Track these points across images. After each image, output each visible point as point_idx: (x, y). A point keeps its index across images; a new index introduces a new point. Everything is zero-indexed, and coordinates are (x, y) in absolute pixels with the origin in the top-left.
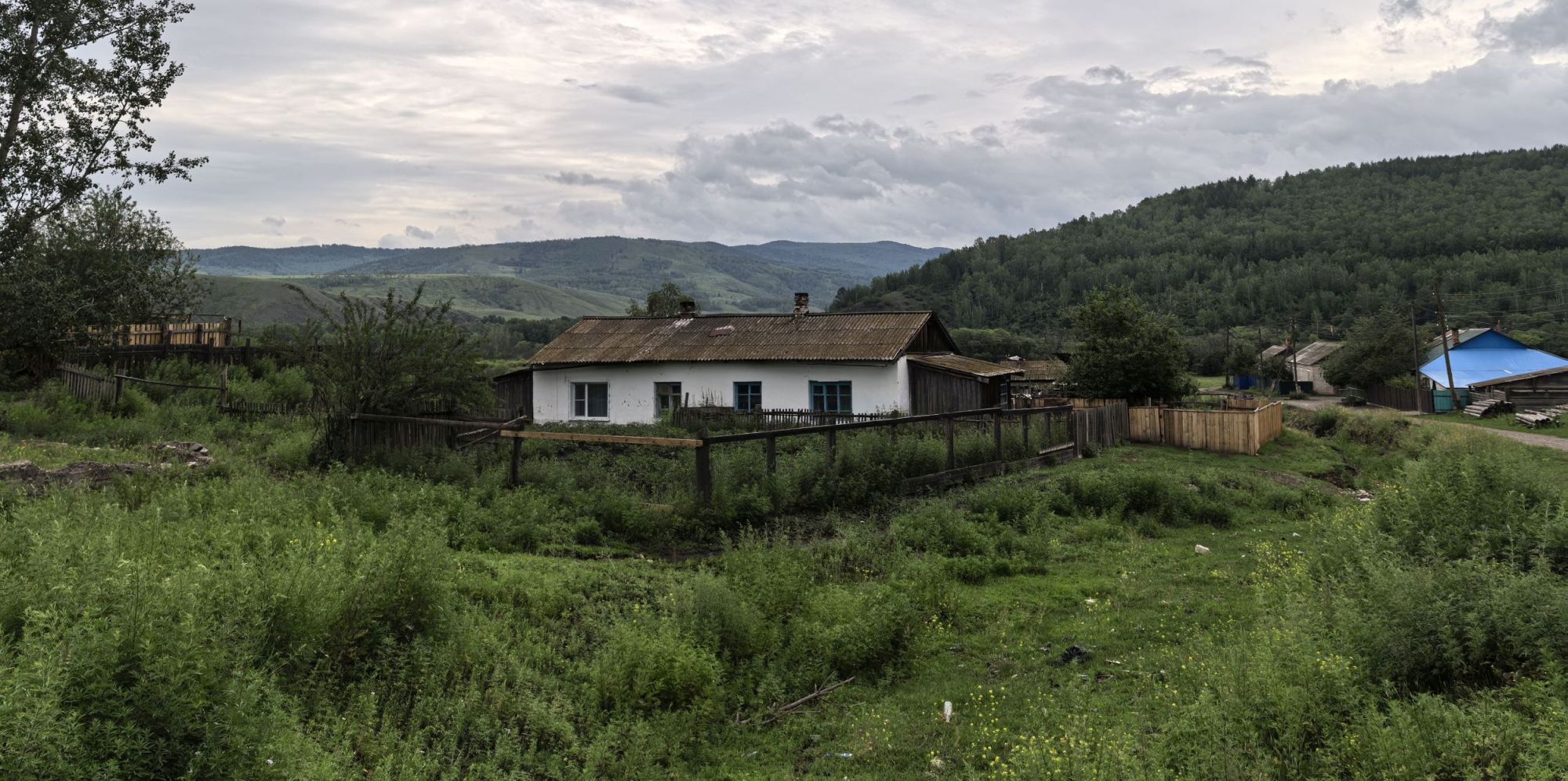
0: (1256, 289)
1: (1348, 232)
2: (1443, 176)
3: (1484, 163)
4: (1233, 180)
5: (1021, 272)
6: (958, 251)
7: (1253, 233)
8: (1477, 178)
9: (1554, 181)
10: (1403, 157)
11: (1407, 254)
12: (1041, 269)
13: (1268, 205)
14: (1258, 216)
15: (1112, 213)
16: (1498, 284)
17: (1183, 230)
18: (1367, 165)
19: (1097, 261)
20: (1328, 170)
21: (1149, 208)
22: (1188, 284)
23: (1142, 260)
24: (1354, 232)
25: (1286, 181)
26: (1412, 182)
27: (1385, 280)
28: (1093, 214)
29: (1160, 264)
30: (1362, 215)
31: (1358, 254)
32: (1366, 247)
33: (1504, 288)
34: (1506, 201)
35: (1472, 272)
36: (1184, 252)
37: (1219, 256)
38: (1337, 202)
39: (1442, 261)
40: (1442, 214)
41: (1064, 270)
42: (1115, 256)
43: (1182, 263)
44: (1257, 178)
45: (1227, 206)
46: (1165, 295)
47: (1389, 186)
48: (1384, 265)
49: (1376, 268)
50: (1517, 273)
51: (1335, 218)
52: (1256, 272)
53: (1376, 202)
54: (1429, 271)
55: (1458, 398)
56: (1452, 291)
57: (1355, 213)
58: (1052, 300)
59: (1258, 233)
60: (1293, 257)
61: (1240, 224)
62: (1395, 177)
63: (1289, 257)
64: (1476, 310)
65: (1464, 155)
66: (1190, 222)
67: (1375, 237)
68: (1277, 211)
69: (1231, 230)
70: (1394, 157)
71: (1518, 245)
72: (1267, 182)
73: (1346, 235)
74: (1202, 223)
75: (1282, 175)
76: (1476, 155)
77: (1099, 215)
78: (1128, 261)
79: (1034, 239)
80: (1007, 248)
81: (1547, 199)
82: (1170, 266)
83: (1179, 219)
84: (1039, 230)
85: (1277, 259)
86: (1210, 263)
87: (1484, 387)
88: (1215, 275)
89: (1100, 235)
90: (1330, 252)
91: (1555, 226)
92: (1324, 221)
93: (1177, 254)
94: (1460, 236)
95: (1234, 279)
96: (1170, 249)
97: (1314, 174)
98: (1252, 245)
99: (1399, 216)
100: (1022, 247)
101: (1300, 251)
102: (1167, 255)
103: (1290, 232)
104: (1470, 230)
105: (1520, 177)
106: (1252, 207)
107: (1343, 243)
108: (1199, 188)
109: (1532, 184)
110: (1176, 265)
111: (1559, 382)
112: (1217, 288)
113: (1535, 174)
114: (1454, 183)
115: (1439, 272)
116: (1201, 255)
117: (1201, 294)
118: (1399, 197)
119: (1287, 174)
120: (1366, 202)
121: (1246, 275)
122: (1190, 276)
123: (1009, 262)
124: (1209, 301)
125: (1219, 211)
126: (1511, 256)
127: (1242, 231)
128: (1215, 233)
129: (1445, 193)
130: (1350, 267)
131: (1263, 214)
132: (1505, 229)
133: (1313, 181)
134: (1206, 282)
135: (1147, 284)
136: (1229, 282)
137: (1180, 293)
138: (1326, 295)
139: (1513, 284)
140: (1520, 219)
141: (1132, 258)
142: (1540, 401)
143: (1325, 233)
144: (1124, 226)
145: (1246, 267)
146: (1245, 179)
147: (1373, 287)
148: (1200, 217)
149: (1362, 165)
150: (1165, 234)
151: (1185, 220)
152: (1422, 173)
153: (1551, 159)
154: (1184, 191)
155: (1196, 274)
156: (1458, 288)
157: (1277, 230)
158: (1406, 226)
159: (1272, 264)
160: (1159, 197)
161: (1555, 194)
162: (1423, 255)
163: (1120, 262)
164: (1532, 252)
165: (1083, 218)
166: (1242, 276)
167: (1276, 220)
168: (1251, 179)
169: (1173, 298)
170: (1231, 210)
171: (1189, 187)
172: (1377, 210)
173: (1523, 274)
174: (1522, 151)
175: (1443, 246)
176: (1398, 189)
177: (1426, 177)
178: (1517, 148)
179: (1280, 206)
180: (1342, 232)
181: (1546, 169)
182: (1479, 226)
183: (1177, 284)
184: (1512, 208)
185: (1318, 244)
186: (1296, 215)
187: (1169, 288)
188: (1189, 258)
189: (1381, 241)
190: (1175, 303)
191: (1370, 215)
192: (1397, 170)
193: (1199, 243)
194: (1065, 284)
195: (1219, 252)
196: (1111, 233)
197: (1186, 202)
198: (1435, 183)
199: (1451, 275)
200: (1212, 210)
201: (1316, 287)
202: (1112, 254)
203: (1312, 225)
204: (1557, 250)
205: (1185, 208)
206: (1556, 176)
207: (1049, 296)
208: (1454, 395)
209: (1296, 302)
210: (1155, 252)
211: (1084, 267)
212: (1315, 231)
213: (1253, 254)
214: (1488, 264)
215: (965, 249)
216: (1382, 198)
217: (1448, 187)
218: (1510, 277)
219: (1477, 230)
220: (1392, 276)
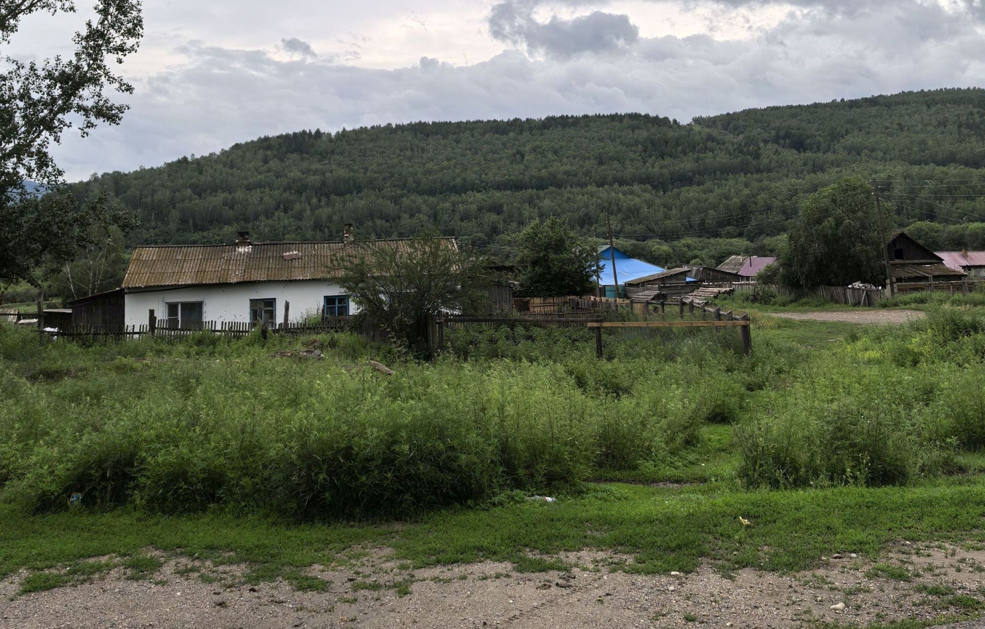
0: (330, 218)
1: (392, 175)
2: (450, 136)
3: (474, 128)
4: (304, 132)
5: (135, 203)
6: (75, 184)
7: (324, 174)
8: (471, 139)
9: (517, 143)
10: (423, 121)
11: (432, 192)
12: (153, 201)
13: (332, 152)
14: (326, 161)
15: (208, 155)
16: (489, 214)
17: (269, 171)
18: (399, 125)
19: (200, 195)
20: (373, 127)
21: (239, 152)
22: (276, 214)
23: (239, 195)
24: (396, 175)
25: (344, 136)
26: (430, 139)
27: (419, 211)
28: (193, 155)
29: (254, 197)
30: (400, 163)
31: (399, 192)
32: (404, 187)
33: (494, 217)
34: (490, 156)
35: (475, 205)
36: (271, 188)
37: (299, 192)
38: (382, 153)
39: (454, 198)
40: (453, 162)
41: (173, 203)
42: (216, 191)
43: (271, 196)
44: (322, 131)
45: (301, 152)
46: (257, 223)
47: (417, 142)
48: (419, 200)
49: (415, 202)
50: (501, 206)
51: (382, 165)
52: (327, 204)
53: (409, 153)
54: (447, 205)
56: (462, 220)
57: (395, 161)
58: (163, 227)
59: (328, 175)
60: (355, 193)
61: (314, 167)
62: (419, 136)
63: (351, 193)
64: (478, 232)
65: (461, 122)
66: (274, 164)
67: (410, 180)
68: (338, 158)
69: (307, 171)
70: (417, 121)
71: (500, 187)
72: (329, 134)
73: (390, 177)
74: (283, 165)
75: (341, 130)
76: (468, 122)
77: (198, 156)
78: (226, 194)
79: (143, 175)
80: (122, 183)
81: (514, 155)
82: (262, 199)
83: (266, 161)
84: (147, 167)
85: (340, 194)
86: (293, 198)
88: (297, 207)
89: (201, 173)
90: (380, 190)
91: (520, 174)
92: (374, 167)
93: (267, 190)
94: (464, 180)
95: (312, 210)
96: (260, 185)
97: (363, 130)
98: (324, 183)
99: (424, 165)
100: (136, 182)
101: (359, 189)
102: (258, 190)
103: (351, 174)
104: (471, 176)
105: (497, 139)
106: (321, 154)
107: (388, 184)
108: (278, 137)
109: (504, 144)
110: (267, 199)
112: (299, 217)
113: (505, 138)
114: (457, 142)
115: (454, 205)
116: (285, 191)
117: (286, 222)
118: (423, 150)
119: (344, 129)
120: (402, 153)
121: (321, 207)
122: (277, 208)
123: (123, 195)
124: (294, 228)
125: (295, 156)
126: (498, 194)
127: (315, 172)
128: (295, 173)
129: (453, 149)
130: (395, 200)
131: (329, 159)
132: (493, 175)
133: (364, 136)
134: (290, 213)
135: (243, 215)
136: (308, 212)
137: (270, 222)
138: (379, 222)
139: (498, 214)
140: (499, 168)
141: (230, 193)
143: (376, 175)
144: (220, 166)
145: (320, 201)
146: (313, 132)
147: (412, 216)
148: (282, 160)
149: (396, 125)
150: (256, 174)
151: (271, 162)
152: (437, 133)
153: (513, 128)
154: (266, 139)
155: (282, 206)
156: (465, 217)
157: (342, 173)
158: (429, 172)
159: (338, 198)
160: (247, 144)
161: (519, 152)
162: (441, 193)
163: (221, 196)
164: (509, 192)
165: (185, 159)
166: (318, 207)
167: (340, 165)
168: (318, 131)
169: (265, 226)
170: (305, 155)
171: (270, 136)
172: (410, 159)
173: (505, 207)
174: (495, 121)
175: (454, 186)
176: (423, 144)
177: (440, 136)
178: (492, 119)
179: (342, 154)
180: (387, 175)
181: (512, 134)
182: (475, 173)
183: (268, 214)
184: (494, 161)
185: (371, 184)
186: (354, 161)
187: (262, 218)
188: (276, 193)
189: (414, 182)
190: (267, 230)
191: (406, 163)
192: (419, 129)
193: (284, 181)
194: (175, 214)
195: (300, 188)
196: (211, 171)
197: (269, 148)
198: (445, 141)
199: (461, 207)
200: (290, 155)
201: (371, 216)
202: (214, 189)
203: (366, 169)
204: (523, 191)
205: (269, 153)
206: (517, 140)
207: (159, 224)
209: (358, 228)
210: (249, 188)
211: (191, 200)
212: (368, 174)
213: (324, 191)
214: (484, 200)
215: (81, 183)
216: (412, 150)
217: (454, 144)
218: (497, 209)
219: (474, 176)
220: (424, 208)
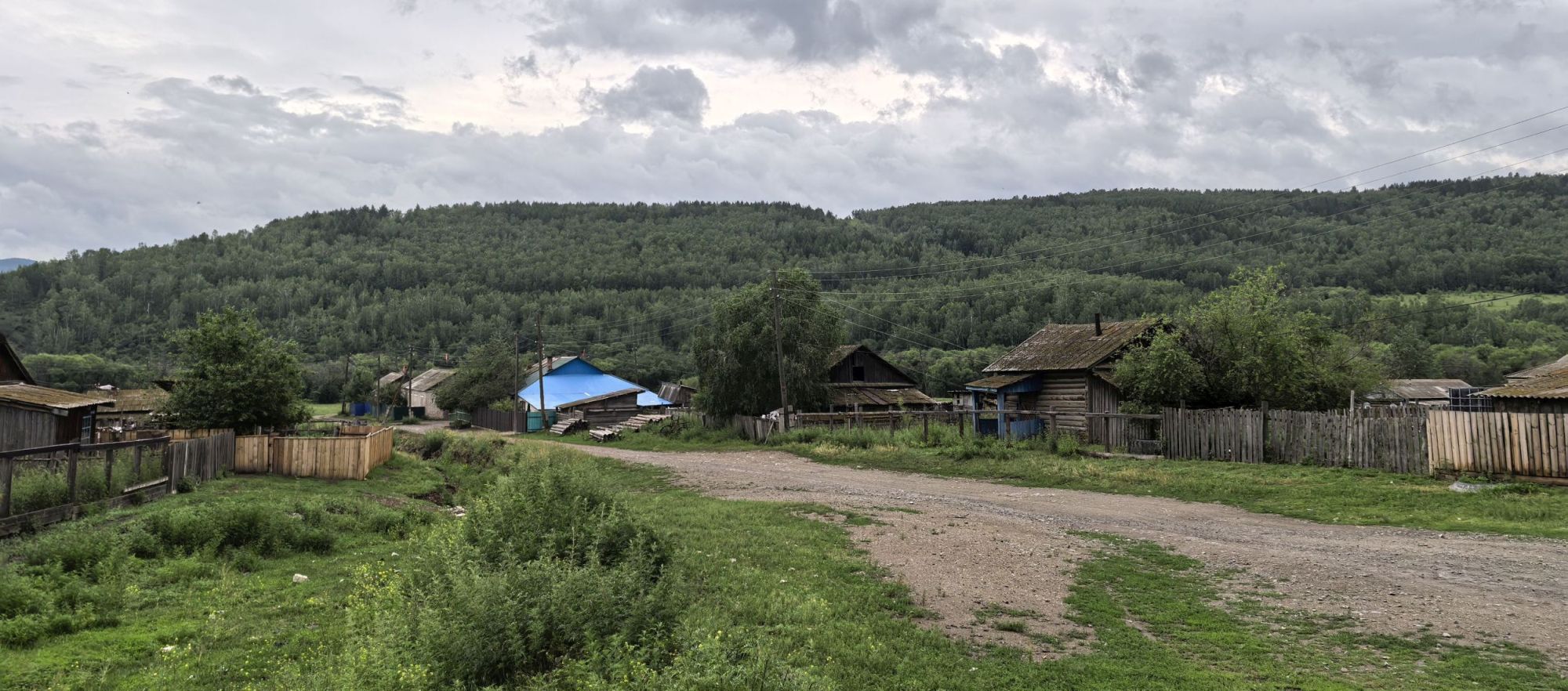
0: (380, 316)
1: (469, 267)
2: (553, 221)
3: (585, 212)
4: (365, 208)
5: (124, 290)
6: (44, 264)
7: (381, 262)
8: (578, 225)
9: (635, 232)
10: (521, 201)
11: (517, 289)
12: (149, 288)
13: (398, 235)
14: (388, 246)
15: (237, 232)
16: (587, 317)
17: (311, 255)
18: (491, 204)
19: (215, 282)
20: (456, 206)
21: (278, 230)
22: (312, 309)
23: (266, 283)
24: (475, 266)
25: (416, 215)
26: (526, 223)
27: (497, 311)
28: (215, 232)
29: (285, 287)
30: (483, 251)
31: (475, 287)
32: (483, 281)
33: (591, 322)
34: (598, 247)
35: (568, 307)
36: (310, 277)
37: (346, 283)
38: (462, 238)
39: (545, 296)
40: (549, 254)
41: (176, 290)
42: (237, 278)
43: (308, 287)
44: (389, 208)
45: (358, 234)
46: (287, 320)
47: (508, 226)
48: (498, 297)
49: (490, 300)
50: (602, 308)
51: (458, 252)
52: (381, 300)
53: (495, 240)
54: (534, 305)
55: (547, 419)
56: (551, 323)
57: (477, 249)
58: (160, 322)
59: (386, 262)
60: (418, 287)
61: (369, 252)
62: (513, 219)
63: (414, 287)
64: (568, 340)
65: (570, 204)
66: (319, 247)
67: (492, 272)
68: (404, 242)
69: (360, 257)
70: (514, 200)
71: (605, 285)
72: (398, 213)
73: (467, 269)
74: (332, 248)
75: (414, 208)
76: (579, 205)
77: (222, 233)
78: (251, 284)
79: (142, 255)
80: (109, 263)
81: (629, 247)
82: (295, 290)
83: (309, 243)
84: (150, 245)
85: (401, 288)
86: (337, 289)
87: (567, 408)
88: (341, 301)
89: (221, 255)
90: (451, 284)
91: (633, 269)
92: (448, 255)
93: (304, 279)
94: (561, 275)
95: (359, 306)
96: (296, 273)
97: (443, 209)
98: (380, 273)
99: (513, 254)
100: (127, 263)
101: (424, 281)
102: (293, 279)
103: (417, 262)
104: (570, 270)
105: (611, 227)
106: (383, 237)
107: (464, 276)
108: (331, 213)
109: (619, 233)
110: (301, 289)
111: (624, 402)
112: (342, 314)
113: (622, 225)
114: (561, 228)
115: (542, 306)
116: (327, 281)
117: (324, 320)
118: (515, 237)
119: (418, 207)
120: (487, 240)
121: (372, 302)
122: (314, 302)
123: (110, 279)
124: (333, 328)
125: (349, 238)
126: (599, 293)
127: (370, 259)
128: (344, 259)
129: (553, 237)
130: (469, 299)
131: (392, 243)
132: (595, 272)
133: (442, 216)
134: (330, 308)
135: (270, 309)
136: (354, 309)
137: (302, 319)
138: (445, 324)
139: (598, 318)
140: (607, 262)
141: (255, 281)
142: (609, 419)
143: (448, 265)
144: (249, 246)
145: (371, 295)
146: (377, 208)
147: (487, 317)
148: (330, 243)
149: (486, 205)
150: (292, 258)
151: (315, 245)
152: (536, 217)
153: (634, 213)
154: (315, 215)
155: (321, 300)
156: (556, 320)
157: (404, 260)
158: (518, 264)
159: (397, 293)
160: (289, 220)
161: (635, 244)
162: (530, 290)
163: (242, 284)
164: (614, 292)
165: (204, 236)
166: (367, 303)
167: (403, 251)
168: (384, 210)
169: (295, 324)
170: (362, 237)
171: (321, 212)
172: (496, 247)
173: (606, 310)
174: (614, 205)
175: (548, 282)
176: (515, 229)
177: (539, 221)
178: (610, 202)
179: (409, 237)
180: (463, 265)
181: (630, 222)
182: (577, 267)
183: (301, 310)
184: (603, 253)
185: (441, 276)
186: (424, 247)
187: (292, 313)
188: (315, 283)
189: (497, 276)
190: (297, 329)
191: (489, 252)
192: (515, 212)
193: (326, 268)
194: (176, 306)
195: (347, 278)
196: (234, 253)
197: (317, 226)
198: (545, 226)
199: (551, 309)
200: (343, 237)
201: (436, 315)
202: (234, 275)
203: (437, 258)
204: (633, 291)
205: (315, 232)
206: (636, 228)
207: (156, 318)
208: (544, 416)
209: (416, 330)
210: (281, 276)
211: (201, 288)
212: (439, 264)
213: (378, 283)
214: (581, 300)
215: (54, 263)
216: (501, 236)
217: (556, 231)
218: (596, 312)
219: (575, 270)
220: (504, 308)
